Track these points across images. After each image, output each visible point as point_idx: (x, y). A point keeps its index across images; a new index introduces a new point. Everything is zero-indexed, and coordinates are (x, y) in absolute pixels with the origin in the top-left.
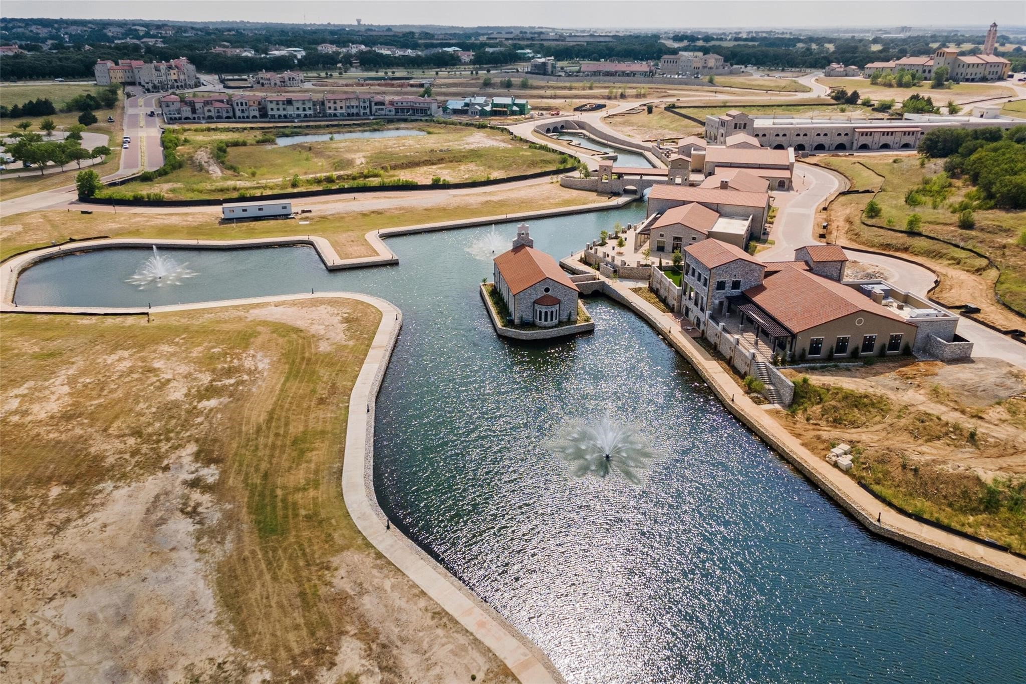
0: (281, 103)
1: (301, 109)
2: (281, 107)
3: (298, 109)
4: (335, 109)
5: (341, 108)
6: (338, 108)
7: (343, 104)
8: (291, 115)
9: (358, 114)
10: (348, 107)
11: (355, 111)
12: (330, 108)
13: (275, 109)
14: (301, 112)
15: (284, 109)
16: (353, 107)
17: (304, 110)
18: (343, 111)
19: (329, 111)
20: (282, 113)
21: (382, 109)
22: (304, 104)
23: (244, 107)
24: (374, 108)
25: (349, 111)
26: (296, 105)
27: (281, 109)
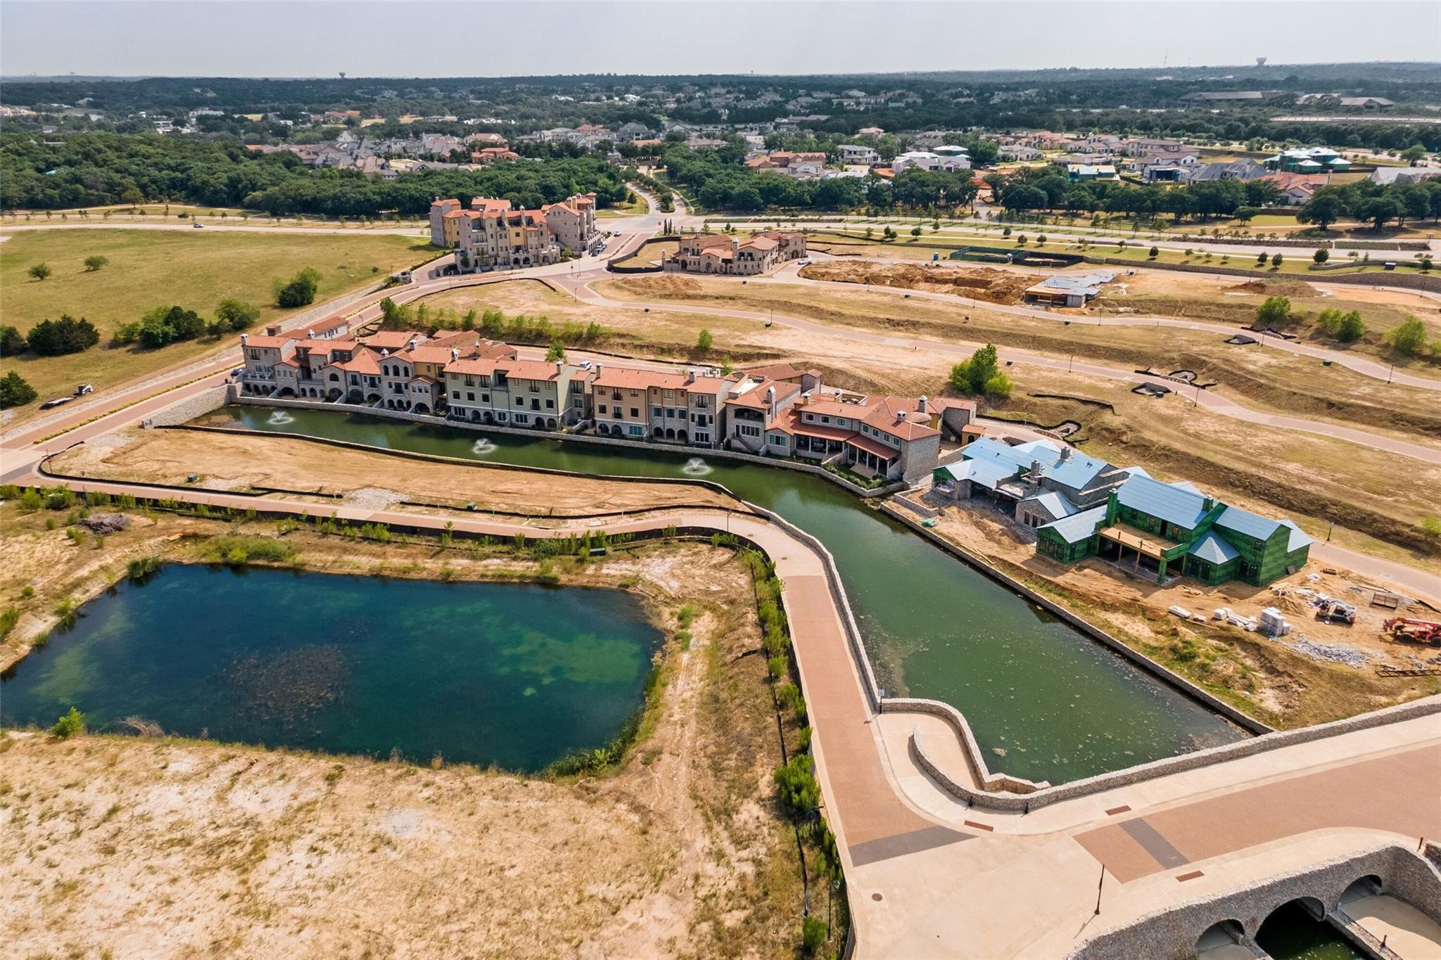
0: (477, 382)
1: (528, 402)
2: (478, 392)
3: (520, 401)
4: (618, 415)
5: (635, 413)
6: (626, 412)
7: (639, 404)
8: (502, 416)
9: (683, 434)
10: (658, 412)
11: (675, 424)
12: (603, 409)
13: (464, 396)
14: (525, 410)
15: (486, 398)
16: (671, 413)
17: (536, 404)
18: (640, 422)
19: (599, 418)
20: (483, 407)
21: (756, 432)
22: (534, 390)
23: (402, 379)
24: (733, 423)
25: (659, 422)
26: (516, 392)
27: (478, 397)
